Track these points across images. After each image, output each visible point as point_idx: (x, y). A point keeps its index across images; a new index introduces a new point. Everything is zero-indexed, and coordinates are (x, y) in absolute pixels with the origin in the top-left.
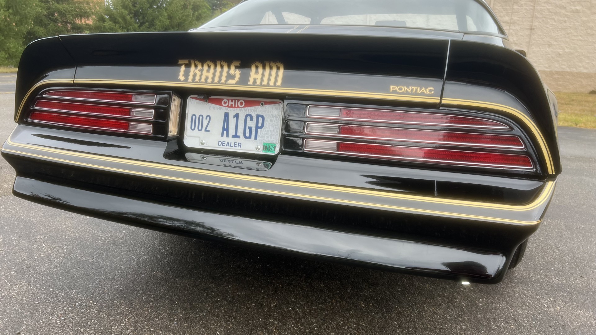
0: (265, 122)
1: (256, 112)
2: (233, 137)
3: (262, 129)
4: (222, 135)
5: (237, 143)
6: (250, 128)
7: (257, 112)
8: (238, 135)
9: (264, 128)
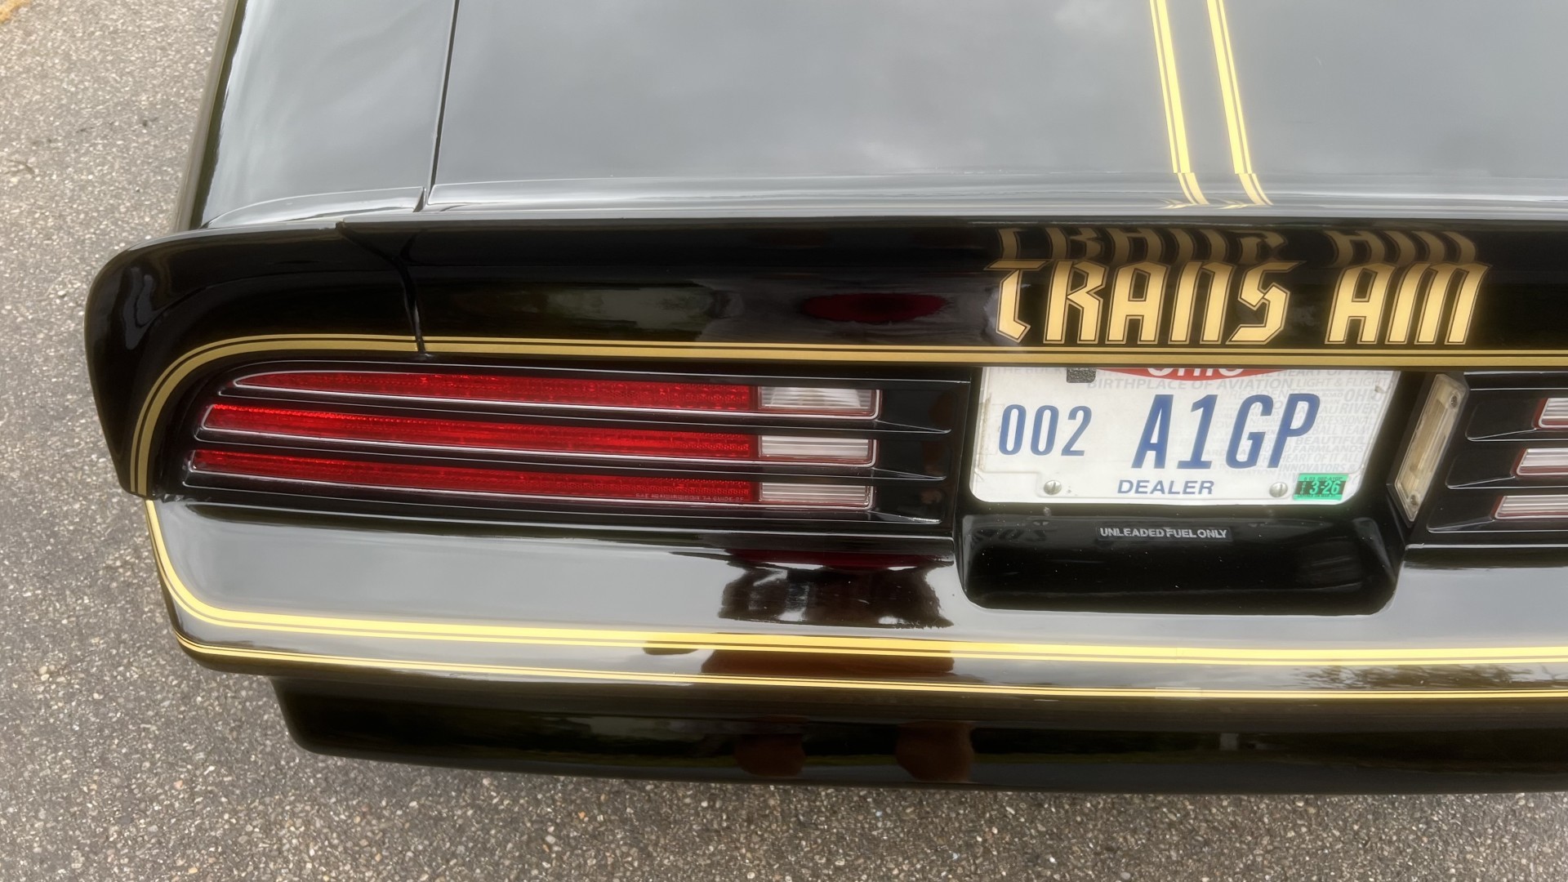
0: (1320, 414)
1: (1289, 386)
2: (1183, 465)
3: (1304, 436)
4: (1138, 462)
5: (1196, 482)
6: (1257, 439)
7: (1294, 386)
8: (1203, 459)
9: (1310, 432)
